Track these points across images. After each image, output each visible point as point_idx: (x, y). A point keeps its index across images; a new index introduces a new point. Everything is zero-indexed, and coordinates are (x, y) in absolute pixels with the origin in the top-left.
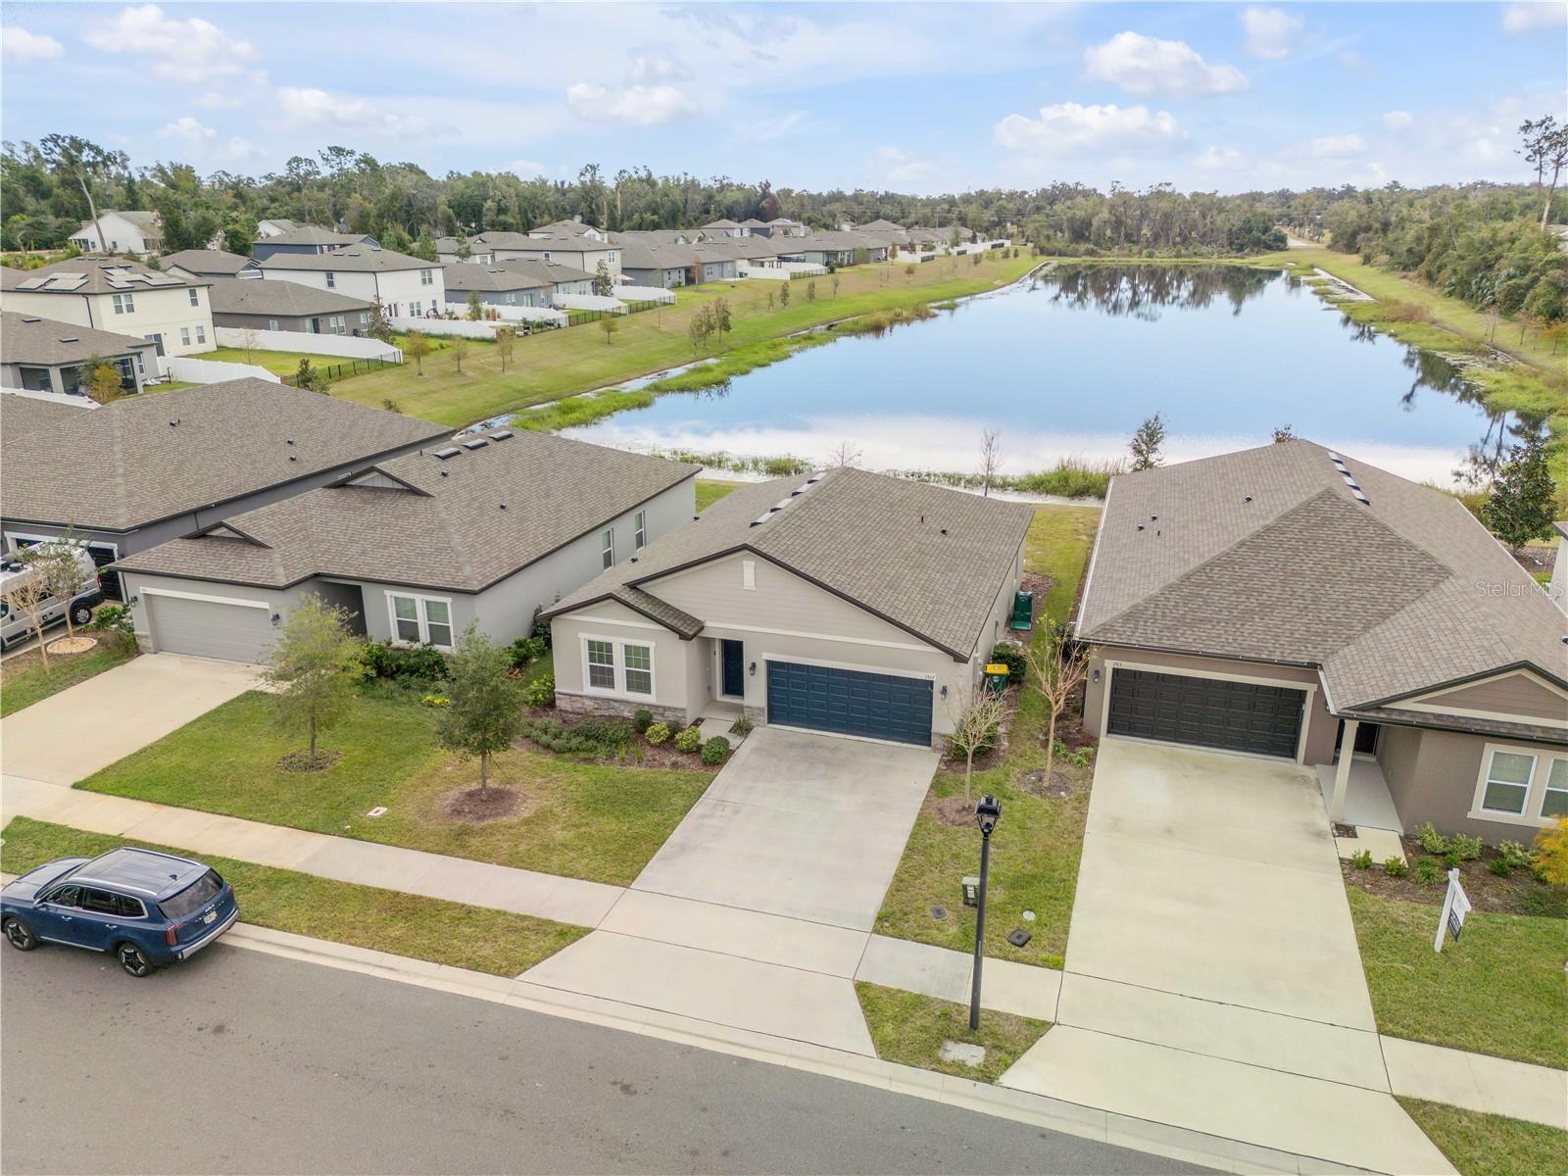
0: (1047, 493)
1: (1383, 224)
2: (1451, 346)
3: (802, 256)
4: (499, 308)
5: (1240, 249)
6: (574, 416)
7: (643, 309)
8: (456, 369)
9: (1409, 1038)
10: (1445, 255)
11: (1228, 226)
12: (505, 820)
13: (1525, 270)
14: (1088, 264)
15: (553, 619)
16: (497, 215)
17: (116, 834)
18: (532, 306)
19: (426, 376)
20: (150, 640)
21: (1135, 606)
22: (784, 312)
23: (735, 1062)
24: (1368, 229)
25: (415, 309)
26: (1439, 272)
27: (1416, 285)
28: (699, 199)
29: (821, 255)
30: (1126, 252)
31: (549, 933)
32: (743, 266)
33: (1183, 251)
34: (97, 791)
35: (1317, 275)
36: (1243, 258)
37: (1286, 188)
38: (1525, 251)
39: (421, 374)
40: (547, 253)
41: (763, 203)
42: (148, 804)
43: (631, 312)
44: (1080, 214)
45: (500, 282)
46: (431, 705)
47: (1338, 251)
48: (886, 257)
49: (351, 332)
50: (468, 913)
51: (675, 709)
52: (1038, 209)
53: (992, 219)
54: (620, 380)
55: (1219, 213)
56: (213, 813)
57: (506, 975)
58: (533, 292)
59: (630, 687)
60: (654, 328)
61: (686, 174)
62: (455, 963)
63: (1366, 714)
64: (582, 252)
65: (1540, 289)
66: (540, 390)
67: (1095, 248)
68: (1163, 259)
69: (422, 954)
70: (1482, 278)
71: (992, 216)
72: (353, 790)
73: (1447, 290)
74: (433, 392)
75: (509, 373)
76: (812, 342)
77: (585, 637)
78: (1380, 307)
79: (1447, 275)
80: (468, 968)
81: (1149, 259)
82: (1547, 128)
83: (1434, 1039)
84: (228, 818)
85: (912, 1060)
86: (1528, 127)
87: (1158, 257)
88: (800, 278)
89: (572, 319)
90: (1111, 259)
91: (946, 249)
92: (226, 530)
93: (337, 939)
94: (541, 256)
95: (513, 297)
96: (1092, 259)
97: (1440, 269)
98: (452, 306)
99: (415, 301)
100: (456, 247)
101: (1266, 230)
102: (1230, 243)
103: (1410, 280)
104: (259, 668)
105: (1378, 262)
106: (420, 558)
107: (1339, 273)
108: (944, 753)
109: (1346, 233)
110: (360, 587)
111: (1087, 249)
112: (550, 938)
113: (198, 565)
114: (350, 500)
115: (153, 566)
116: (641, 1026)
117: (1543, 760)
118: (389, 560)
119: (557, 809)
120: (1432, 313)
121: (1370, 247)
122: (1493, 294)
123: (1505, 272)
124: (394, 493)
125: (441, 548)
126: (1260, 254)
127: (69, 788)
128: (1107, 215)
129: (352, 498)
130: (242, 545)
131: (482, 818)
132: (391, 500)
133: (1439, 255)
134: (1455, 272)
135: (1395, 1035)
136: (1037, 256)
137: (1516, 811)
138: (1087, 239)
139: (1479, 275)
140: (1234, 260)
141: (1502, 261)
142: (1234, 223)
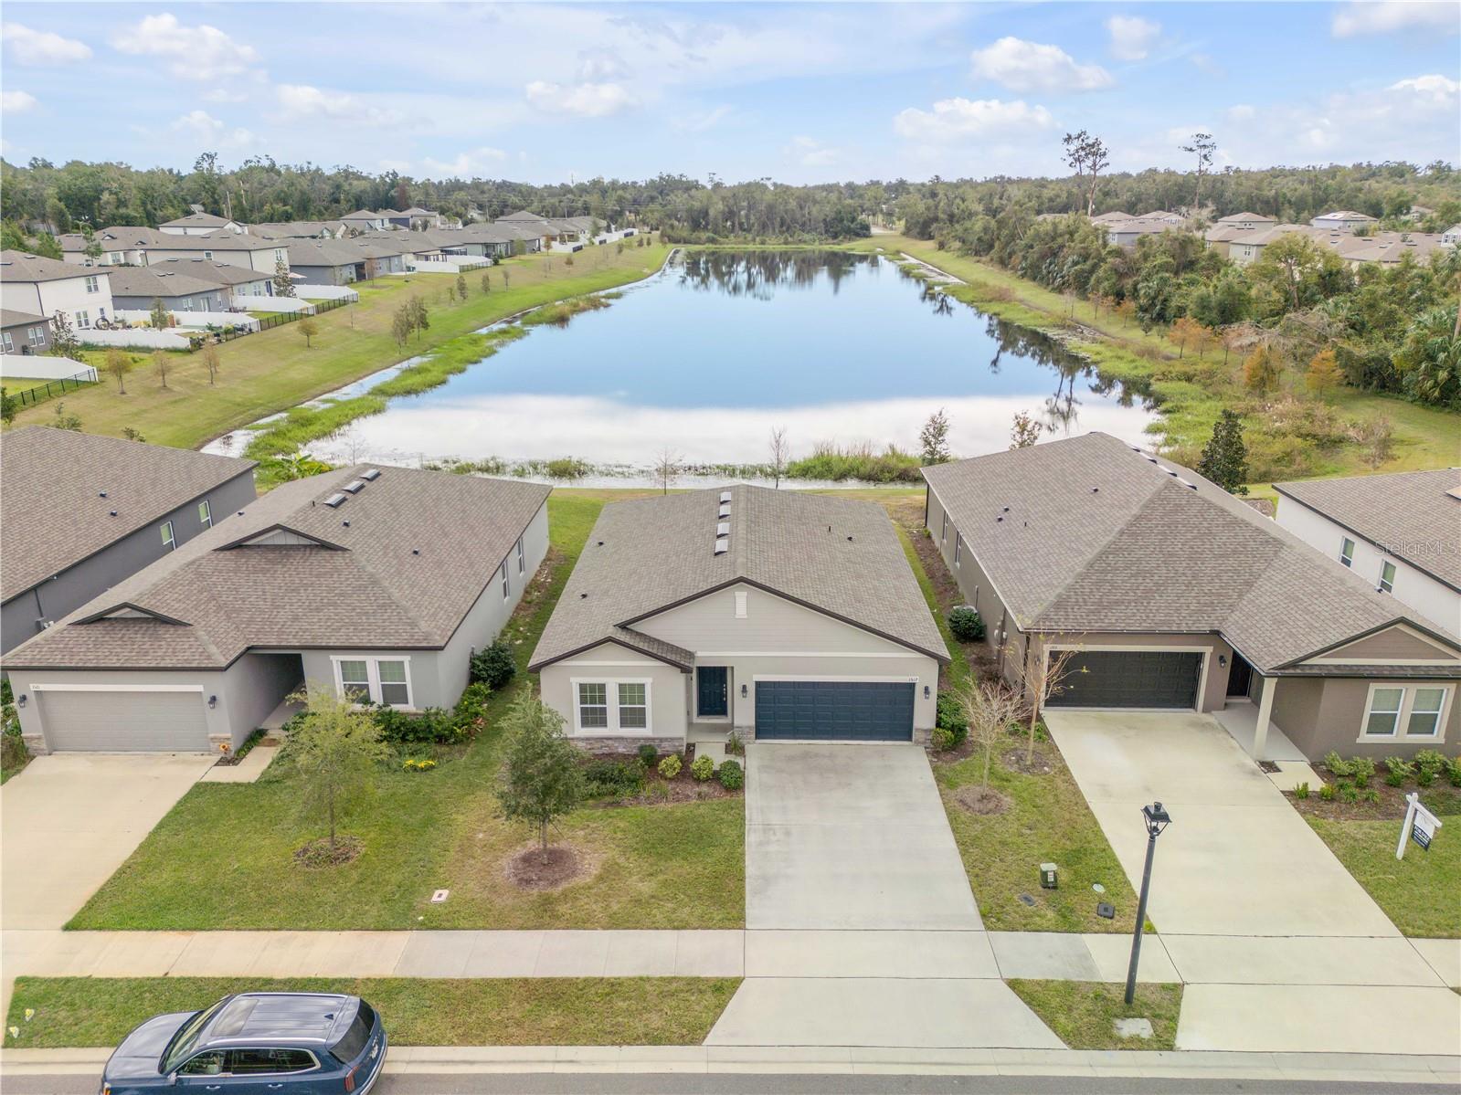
0: (816, 477)
1: (949, 215)
2: (1046, 322)
3: (462, 249)
4: (177, 314)
5: (835, 236)
6: (316, 428)
7: (329, 309)
8: (160, 384)
9: (1428, 937)
10: (1012, 244)
11: (822, 217)
12: (578, 881)
13: (1086, 258)
14: (711, 250)
15: (543, 670)
16: (117, 208)
17: (160, 974)
18: (210, 311)
19: (130, 394)
20: (44, 741)
21: (1059, 595)
22: (465, 305)
23: (956, 1082)
24: (936, 219)
25: (83, 319)
26: (1010, 258)
27: (991, 268)
28: (328, 188)
29: (481, 246)
30: (741, 239)
31: (705, 991)
32: (409, 259)
33: (790, 239)
34: (100, 929)
35: (904, 259)
36: (839, 245)
37: (852, 180)
38: (1083, 241)
39: (123, 393)
40: (209, 251)
41: (392, 192)
42: (171, 932)
43: (318, 312)
44: (697, 205)
45: (174, 285)
46: (415, 769)
47: (912, 237)
48: (539, 248)
49: (19, 350)
50: (613, 987)
51: (672, 739)
52: (652, 199)
53: (615, 208)
54: (337, 386)
55: (814, 205)
56: (258, 930)
57: (692, 1042)
58: (209, 295)
59: (624, 723)
60: (348, 327)
61: (309, 163)
62: (635, 1040)
63: (1286, 672)
64: (249, 251)
65: (1100, 273)
66: (260, 402)
67: (715, 236)
68: (774, 245)
69: (594, 1039)
70: (1050, 264)
71: (614, 205)
72: (395, 877)
73: (1020, 273)
74: (145, 411)
75: (219, 385)
76: (508, 335)
77: (576, 681)
78: (974, 289)
79: (1017, 261)
80: (650, 1044)
81: (763, 246)
82: (1083, 140)
83: (1445, 934)
84: (277, 932)
85: (1097, 1045)
86: (1068, 139)
87: (769, 244)
88: (468, 270)
89: (264, 324)
90: (730, 245)
91: (590, 239)
92: (129, 609)
93: (497, 1041)
94: (203, 256)
95: (189, 302)
96: (714, 246)
97: (1010, 256)
98: (121, 314)
99: (81, 310)
100: (84, 245)
101: (853, 220)
102: (827, 232)
103: (984, 264)
104: (189, 756)
105: (952, 248)
106: (364, 618)
107: (923, 257)
108: (927, 745)
109: (918, 222)
110: (300, 655)
111: (708, 238)
112: (709, 996)
113: (107, 654)
114: (253, 562)
115: (50, 661)
116: (850, 1065)
117: (1409, 692)
118: (329, 624)
119: (622, 861)
120: (1017, 293)
121: (942, 235)
122: (1063, 277)
123: (1070, 259)
124: (302, 549)
125: (384, 605)
126: (853, 240)
127: (61, 932)
128: (720, 206)
129: (255, 560)
130: (151, 625)
131: (554, 883)
132: (301, 558)
133: (1007, 244)
134: (1025, 258)
135: (1418, 936)
136: (666, 243)
137: (1392, 732)
138: (705, 228)
139: (1048, 261)
140: (831, 246)
141: (1065, 250)
142: (828, 213)
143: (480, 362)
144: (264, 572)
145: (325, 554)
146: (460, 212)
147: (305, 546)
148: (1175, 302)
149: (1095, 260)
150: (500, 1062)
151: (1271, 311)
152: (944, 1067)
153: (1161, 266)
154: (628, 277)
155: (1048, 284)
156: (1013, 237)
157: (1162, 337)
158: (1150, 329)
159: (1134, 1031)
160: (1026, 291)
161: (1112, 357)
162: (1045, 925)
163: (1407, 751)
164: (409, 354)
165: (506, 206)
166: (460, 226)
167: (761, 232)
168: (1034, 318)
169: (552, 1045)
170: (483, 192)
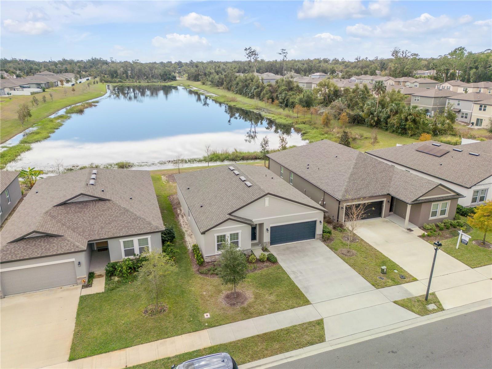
1: (204, 73)
3: (27, 86)
5: (165, 80)
9: (477, 267)
11: (159, 74)
12: (249, 300)
13: (258, 87)
14: (120, 85)
20: (2, 293)
21: (345, 188)
22: (39, 107)
24: (200, 75)
27: (224, 91)
30: (131, 81)
31: (315, 325)
32: (8, 90)
33: (149, 81)
36: (167, 83)
38: (257, 82)
44: (112, 69)
47: (191, 80)
48: (58, 85)
50: (287, 331)
51: (247, 250)
52: (91, 67)
55: (156, 69)
57: (323, 341)
65: (264, 92)
67: (121, 80)
68: (143, 83)
70: (246, 89)
71: (78, 69)
72: (186, 313)
73: (235, 92)
78: (223, 97)
79: (234, 88)
81: (139, 84)
82: (250, 50)
83: (480, 266)
85: (426, 313)
88: (34, 94)
90: (127, 83)
92: (35, 233)
96: (122, 84)
97: (231, 87)
101: (170, 75)
102: (162, 79)
103: (221, 89)
104: (68, 287)
105: (208, 84)
106: (129, 224)
107: (199, 87)
108: (320, 239)
109: (193, 76)
110: (107, 241)
111: (119, 81)
112: (317, 326)
113: (31, 252)
114: (73, 209)
115: (6, 259)
116: (370, 336)
117: (440, 204)
118: (117, 228)
119: (257, 291)
120: (238, 99)
121: (203, 80)
122: (251, 93)
123: (253, 88)
124: (91, 202)
125: (135, 218)
126: (171, 82)
127: (68, 362)
128: (122, 69)
129: (73, 208)
130: (45, 238)
131: (243, 303)
132: (93, 205)
133: (229, 83)
134: (236, 87)
135: (475, 268)
136: (103, 83)
137: (436, 216)
138: (116, 77)
139: (245, 88)
140: (164, 83)
141: (251, 85)
142: (161, 72)
143: (59, 128)
144: (80, 212)
145: (102, 203)
146: (14, 71)
147: (92, 201)
148: (291, 100)
149: (262, 88)
150: (269, 363)
151: (321, 102)
152: (395, 330)
153: (284, 89)
154: (97, 95)
155: (246, 96)
156: (231, 81)
157: (289, 111)
158: (285, 109)
159: (433, 308)
160: (239, 98)
161: (278, 118)
162: (391, 284)
163: (441, 220)
164: (26, 127)
165: (32, 69)
166: (15, 77)
167: (138, 79)
168: (247, 106)
169: (282, 353)
170: (19, 64)
